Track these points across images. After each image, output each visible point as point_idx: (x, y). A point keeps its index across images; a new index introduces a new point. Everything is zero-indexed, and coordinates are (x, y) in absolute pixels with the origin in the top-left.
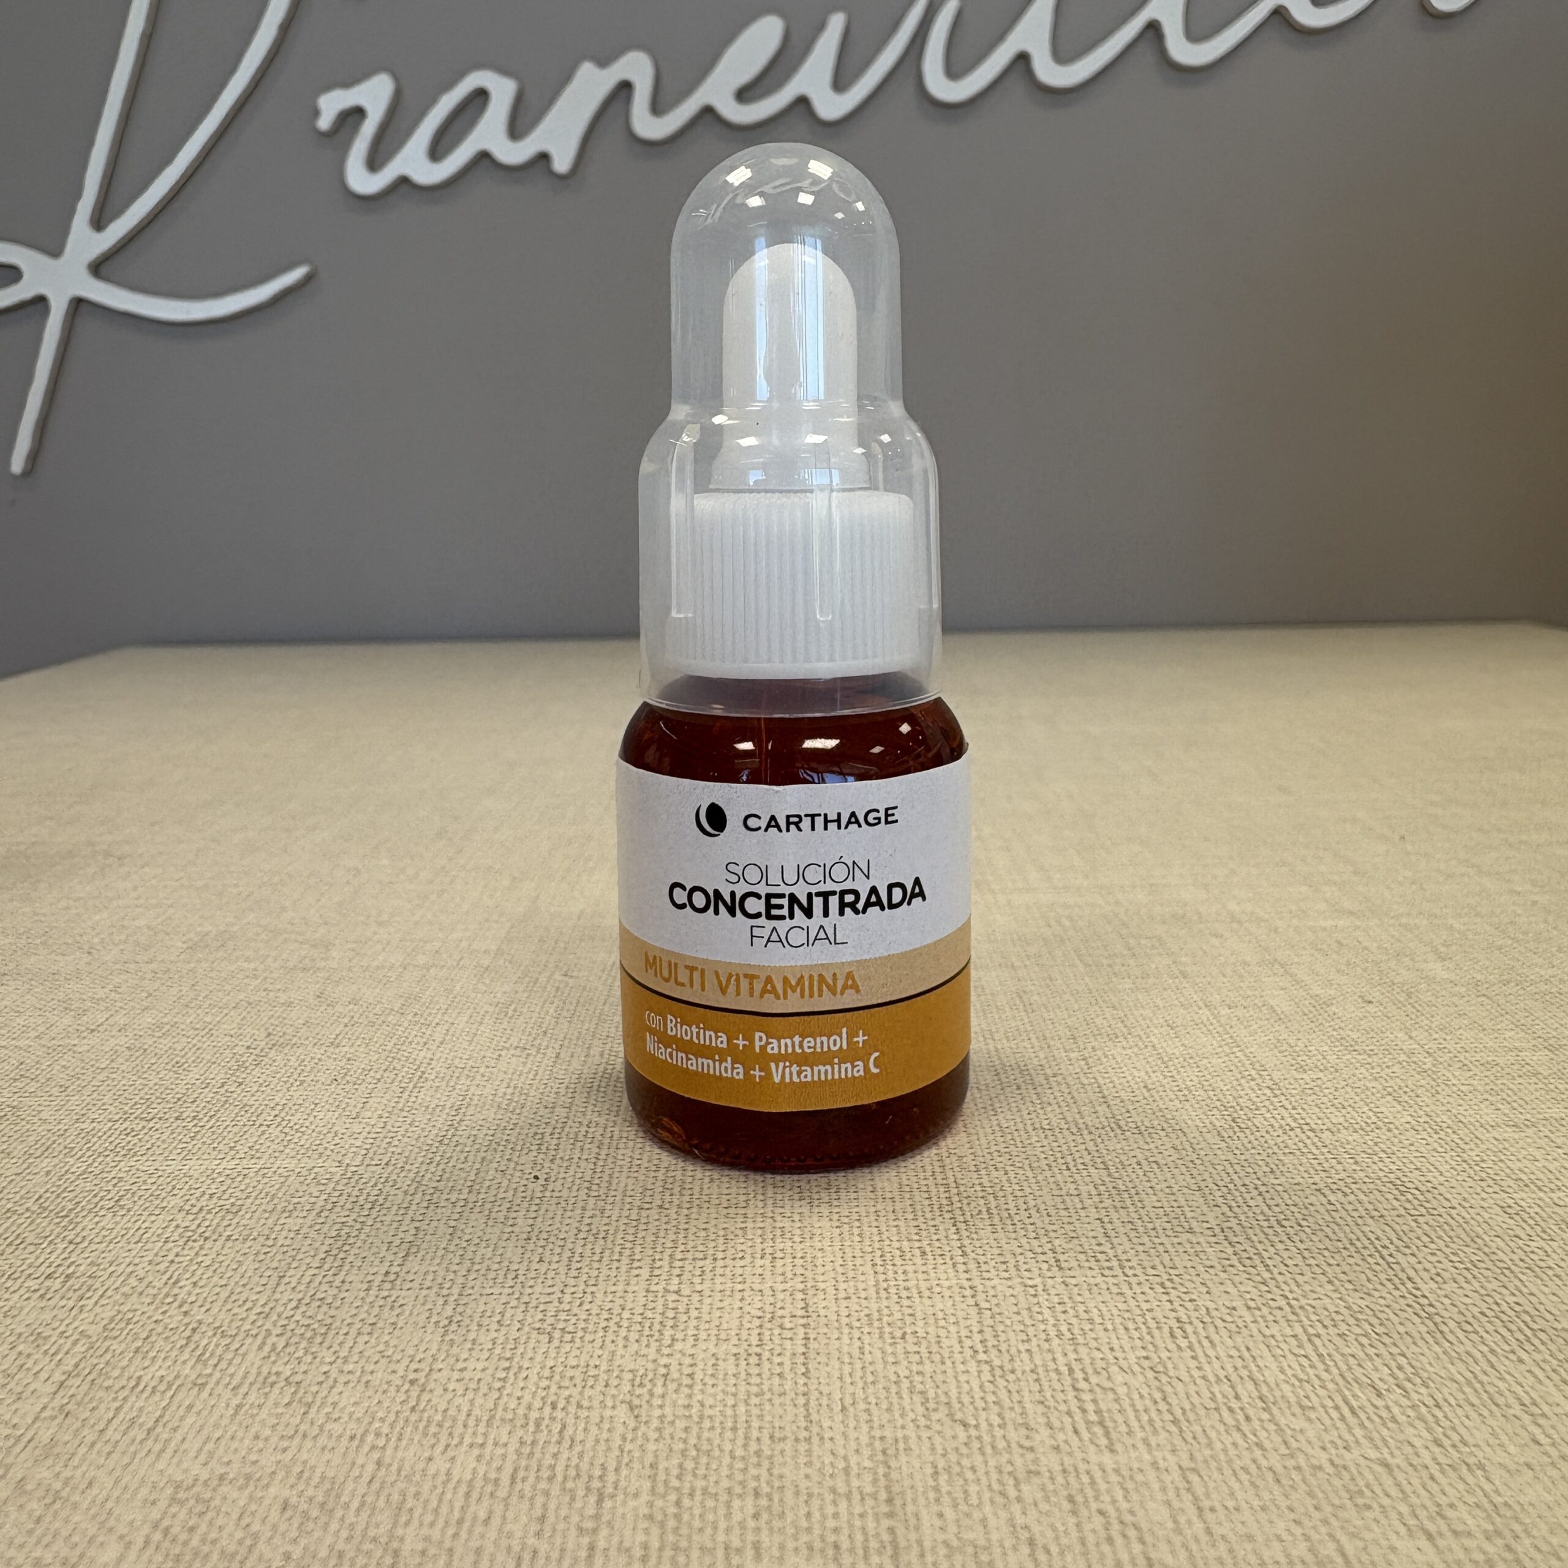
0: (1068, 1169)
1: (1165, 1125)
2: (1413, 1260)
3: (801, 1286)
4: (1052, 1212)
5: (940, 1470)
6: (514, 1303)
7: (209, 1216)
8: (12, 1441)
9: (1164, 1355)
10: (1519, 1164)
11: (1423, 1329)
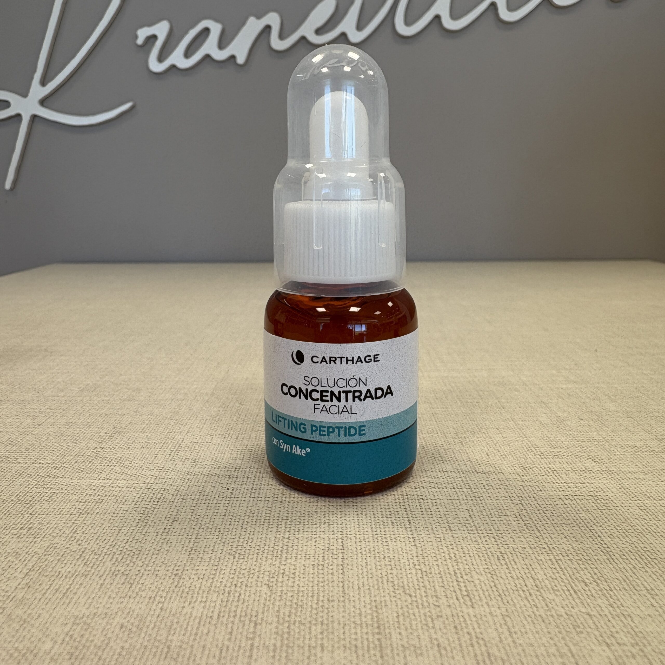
0: (454, 488)
1: (495, 471)
2: (600, 528)
3: (341, 536)
4: (447, 506)
5: (400, 614)
6: (219, 542)
7: (90, 504)
8: (5, 598)
9: (495, 567)
10: (646, 489)
11: (605, 557)
